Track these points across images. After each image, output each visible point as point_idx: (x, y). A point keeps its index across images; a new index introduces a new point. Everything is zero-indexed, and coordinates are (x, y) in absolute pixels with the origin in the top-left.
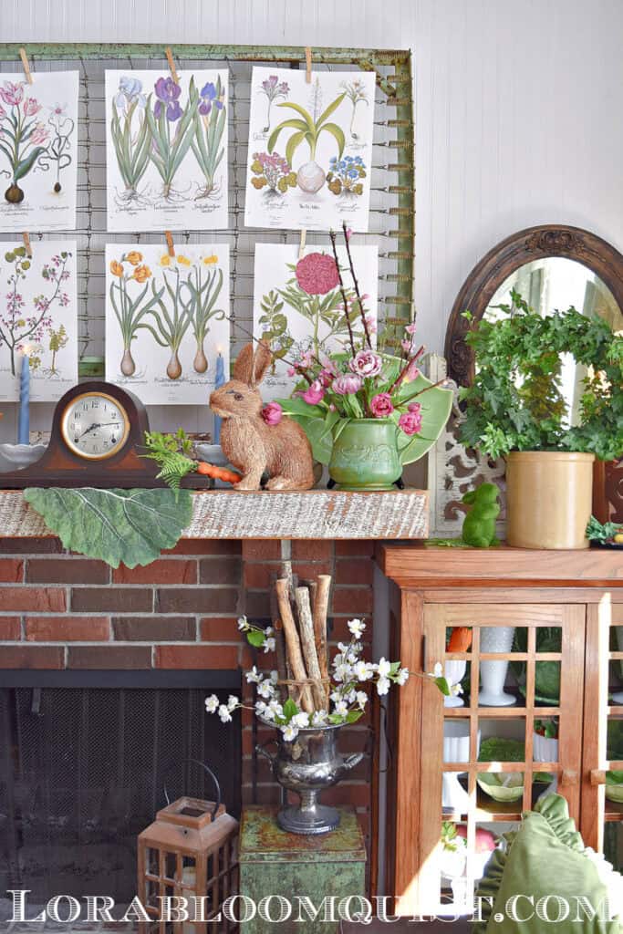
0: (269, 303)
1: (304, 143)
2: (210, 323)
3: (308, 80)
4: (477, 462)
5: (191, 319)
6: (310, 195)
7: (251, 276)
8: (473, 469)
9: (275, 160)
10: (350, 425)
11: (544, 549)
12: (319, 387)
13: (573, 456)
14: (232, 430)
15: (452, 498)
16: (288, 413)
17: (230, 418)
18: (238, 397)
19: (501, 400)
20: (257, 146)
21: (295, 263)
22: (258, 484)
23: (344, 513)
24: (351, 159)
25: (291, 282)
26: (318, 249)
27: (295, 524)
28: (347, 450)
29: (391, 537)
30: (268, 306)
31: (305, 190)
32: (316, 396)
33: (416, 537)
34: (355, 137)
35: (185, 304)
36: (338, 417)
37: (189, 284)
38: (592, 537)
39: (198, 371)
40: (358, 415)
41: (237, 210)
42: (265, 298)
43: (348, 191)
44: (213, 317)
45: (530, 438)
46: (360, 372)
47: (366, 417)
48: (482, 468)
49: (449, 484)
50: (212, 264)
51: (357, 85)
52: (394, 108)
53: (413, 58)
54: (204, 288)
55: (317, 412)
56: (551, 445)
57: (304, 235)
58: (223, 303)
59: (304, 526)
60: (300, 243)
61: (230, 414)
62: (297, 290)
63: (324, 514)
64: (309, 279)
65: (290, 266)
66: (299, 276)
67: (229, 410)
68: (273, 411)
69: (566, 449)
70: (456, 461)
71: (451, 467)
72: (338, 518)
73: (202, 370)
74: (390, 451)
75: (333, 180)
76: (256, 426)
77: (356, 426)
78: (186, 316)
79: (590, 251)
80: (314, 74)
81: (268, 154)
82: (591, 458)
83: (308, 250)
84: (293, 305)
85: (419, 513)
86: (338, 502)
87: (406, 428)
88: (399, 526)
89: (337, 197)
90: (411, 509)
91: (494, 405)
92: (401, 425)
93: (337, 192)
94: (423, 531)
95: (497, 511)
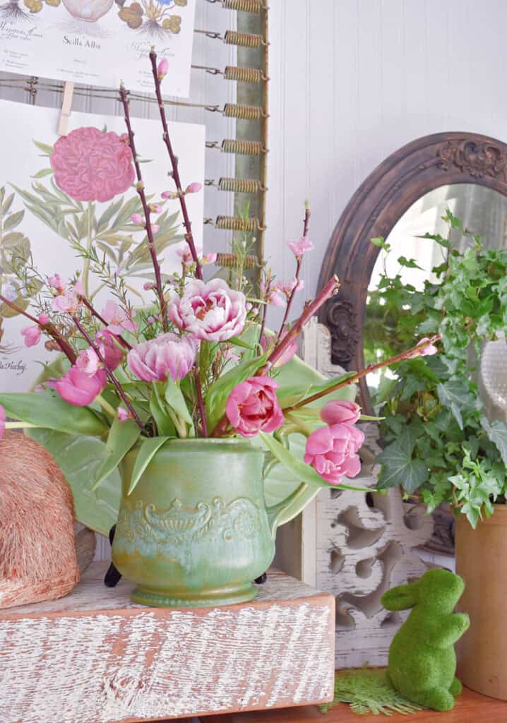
4: (385, 518)
8: (377, 532)
10: (166, 454)
12: (93, 365)
15: (342, 588)
16: (23, 425)
21: (51, 140)
23: (150, 658)
25: (41, 174)
26: (96, 121)
28: (159, 512)
29: (256, 706)
31: (75, 14)
32: (89, 386)
33: (310, 700)
36: (136, 434)
40: (183, 432)
43: (153, 24)
46: (197, 326)
47: (200, 434)
48: (395, 531)
49: (336, 560)
55: (87, 423)
57: (68, 93)
59: (52, 697)
60: (61, 107)
62: (52, 191)
63: (103, 664)
64: (76, 174)
65: (41, 145)
66: (56, 167)
70: (345, 518)
71: (341, 529)
72: (135, 673)
74: (254, 511)
75: (128, 3)
77: (181, 455)
83: (77, 120)
84: (43, 217)
85: (314, 647)
86: (135, 636)
87: (326, 466)
88: (273, 679)
89: (134, 33)
90: (299, 640)
91: (456, 412)
92: (311, 458)
93: (134, 24)
94: (324, 687)
95: (465, 627)
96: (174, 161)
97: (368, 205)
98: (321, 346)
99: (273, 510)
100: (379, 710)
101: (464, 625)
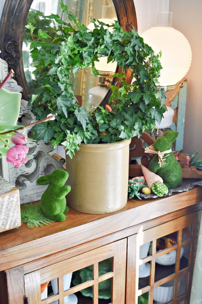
85: (13, 209)
90: (6, 208)
91: (64, 110)
94: (17, 222)
95: (69, 191)
98: (3, 71)
100: (38, 225)
101: (69, 190)
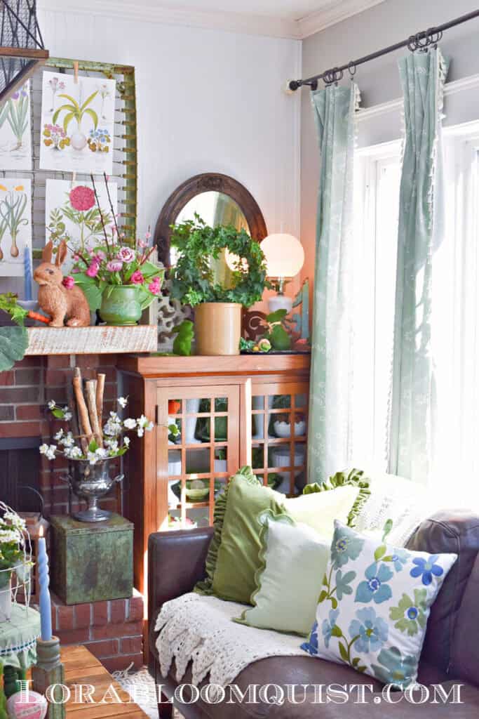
0: (54, 215)
1: (74, 120)
2: (19, 227)
3: (76, 81)
4: (175, 309)
5: (8, 224)
6: (77, 151)
7: (44, 199)
8: (173, 313)
9: (56, 130)
10: (116, 289)
11: (220, 355)
13: (232, 305)
14: (49, 292)
15: (162, 330)
16: (77, 282)
17: (46, 285)
18: (51, 273)
19: (194, 274)
20: (46, 120)
21: (69, 192)
22: (61, 323)
23: (112, 338)
24: (101, 131)
25: (67, 203)
26: (83, 184)
27: (85, 345)
28: (115, 303)
30: (54, 217)
31: (75, 148)
32: (95, 273)
33: (151, 350)
34: (104, 118)
35: (4, 214)
36: (106, 284)
37: (7, 203)
38: (242, 348)
39: (13, 255)
40: (119, 284)
41: (35, 158)
42: (52, 212)
43: (100, 150)
44: (22, 223)
45: (210, 295)
47: (123, 284)
48: (178, 313)
49: (160, 321)
50: (21, 191)
51: (105, 86)
52: (124, 101)
53: (136, 72)
54: (15, 205)
56: (220, 299)
57: (74, 176)
58: (27, 214)
60: (72, 180)
61: (47, 283)
62: (71, 208)
63: (101, 339)
64: (77, 201)
65: (67, 193)
66: (71, 200)
67: (46, 280)
68: (70, 281)
69: (229, 301)
70: (163, 309)
71: (161, 312)
72: (109, 341)
73: (16, 255)
74: (136, 304)
75: (91, 143)
76: (61, 289)
77: (118, 289)
78: (5, 222)
79: (231, 188)
80: (80, 78)
81: (52, 124)
82: (240, 306)
83: (76, 184)
84: (68, 217)
85: (152, 338)
86: (109, 332)
87: (153, 291)
88: (142, 345)
89: (94, 153)
91: (191, 277)
92: (150, 289)
93: (94, 150)
94: (154, 349)
96: (112, 207)
97: (171, 205)
99: (141, 303)
